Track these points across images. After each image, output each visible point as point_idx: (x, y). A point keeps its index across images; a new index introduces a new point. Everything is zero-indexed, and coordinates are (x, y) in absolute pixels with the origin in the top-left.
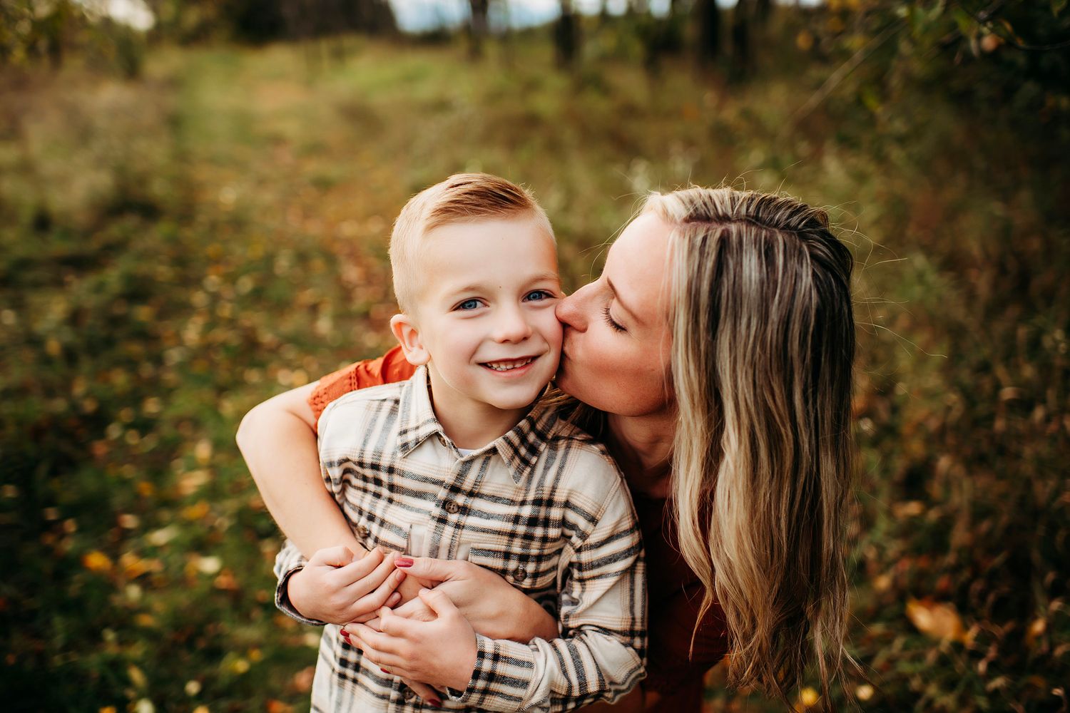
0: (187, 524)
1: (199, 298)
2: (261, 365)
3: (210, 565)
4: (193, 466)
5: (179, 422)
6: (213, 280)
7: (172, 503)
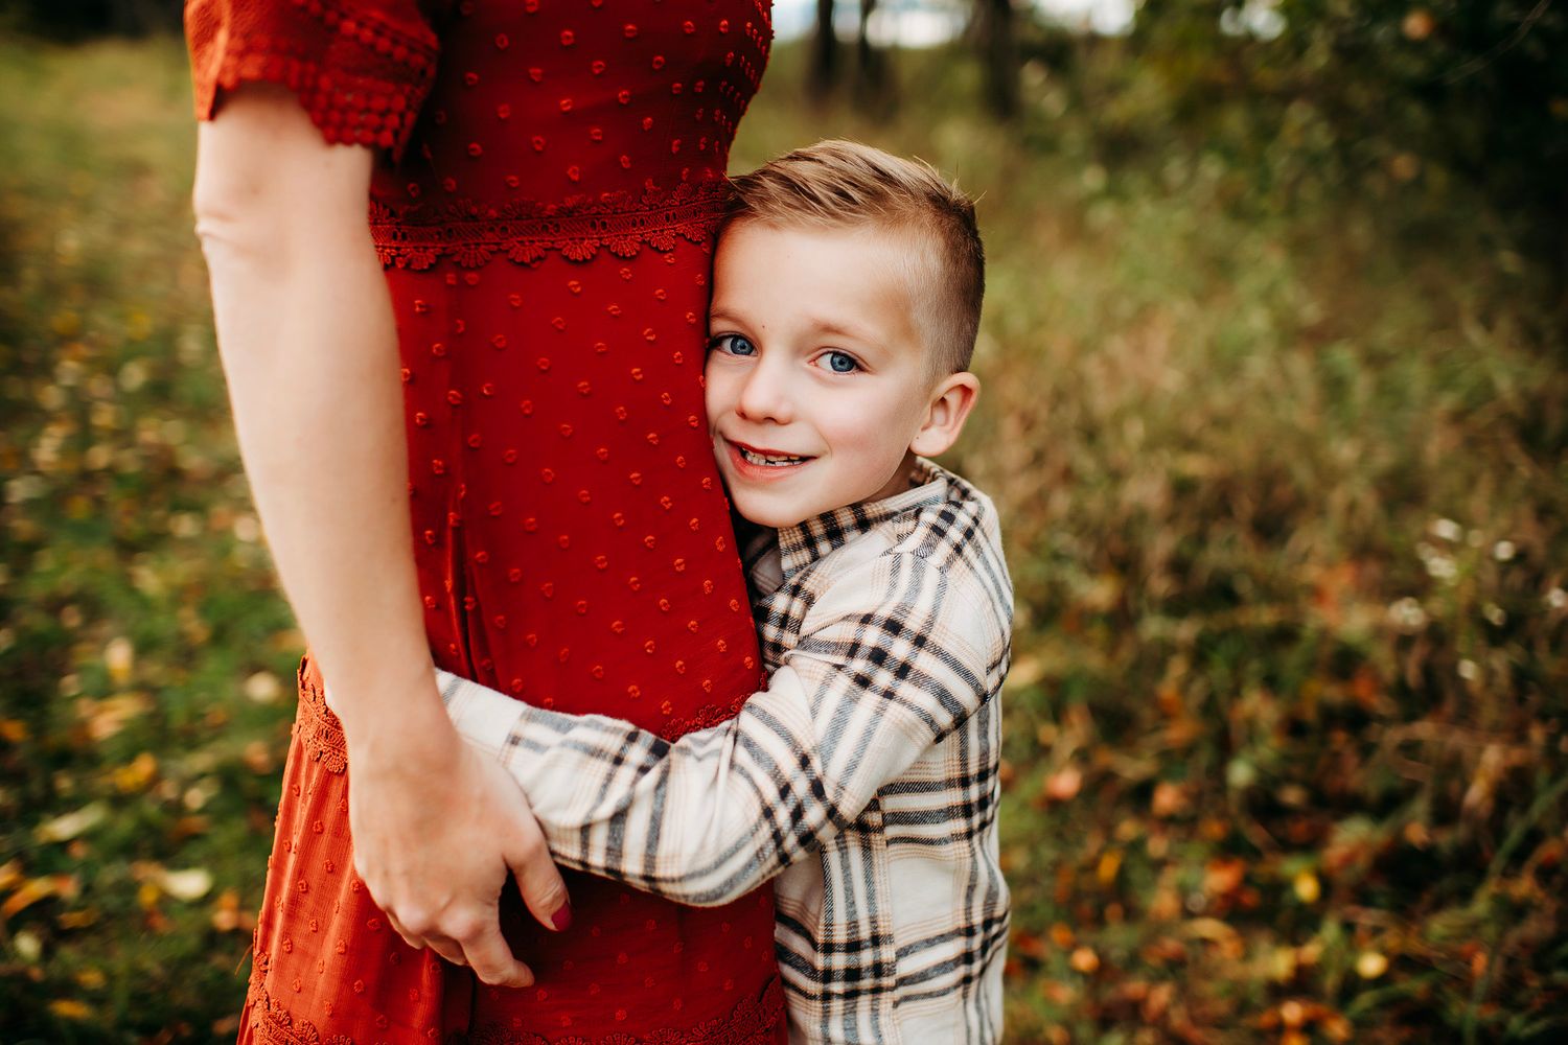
0: (120, 801)
1: (52, 396)
2: (197, 508)
3: (190, 884)
4: (105, 690)
5: (55, 605)
6: (69, 368)
7: (79, 756)
